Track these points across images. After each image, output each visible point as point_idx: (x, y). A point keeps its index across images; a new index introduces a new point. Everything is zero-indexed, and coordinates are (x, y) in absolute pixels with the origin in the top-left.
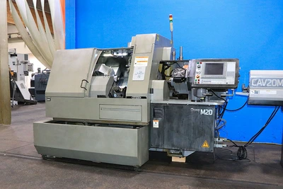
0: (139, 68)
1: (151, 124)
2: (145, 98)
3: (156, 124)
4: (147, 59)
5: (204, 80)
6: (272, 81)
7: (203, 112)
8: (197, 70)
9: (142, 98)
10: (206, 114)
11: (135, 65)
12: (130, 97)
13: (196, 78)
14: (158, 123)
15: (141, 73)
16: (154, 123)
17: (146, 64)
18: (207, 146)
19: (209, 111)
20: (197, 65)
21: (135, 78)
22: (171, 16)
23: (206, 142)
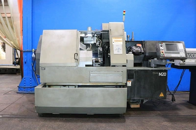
0: (117, 46)
1: (126, 84)
2: (125, 66)
3: (129, 84)
4: (121, 39)
5: (167, 54)
6: (192, 55)
7: (160, 74)
8: (161, 48)
9: (123, 66)
10: (162, 75)
11: (113, 43)
12: (115, 66)
13: (162, 53)
14: (130, 82)
15: (119, 49)
16: (128, 83)
17: (121, 43)
18: (163, 95)
19: (164, 73)
20: (160, 45)
21: (115, 52)
22: (124, 12)
23: (162, 93)
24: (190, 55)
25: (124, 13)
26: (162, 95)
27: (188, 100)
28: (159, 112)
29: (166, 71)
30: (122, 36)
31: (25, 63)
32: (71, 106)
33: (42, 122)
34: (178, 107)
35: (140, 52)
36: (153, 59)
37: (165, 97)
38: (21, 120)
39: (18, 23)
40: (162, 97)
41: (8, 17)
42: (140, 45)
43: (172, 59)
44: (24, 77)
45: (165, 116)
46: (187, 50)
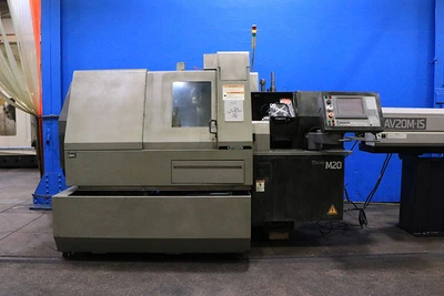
0: (232, 103)
1: (254, 186)
2: (250, 148)
3: (261, 187)
4: (242, 89)
5: (340, 121)
6: (401, 122)
7: (328, 165)
8: (328, 107)
9: (245, 148)
10: (333, 167)
11: (224, 98)
12: (226, 148)
13: (328, 119)
14: (263, 184)
15: (236, 109)
16: (257, 184)
17: (242, 97)
19: (336, 164)
20: (326, 100)
21: (228, 118)
22: (254, 28)
23: (333, 207)
24: (397, 123)
25: (254, 31)
26: (333, 211)
27: (397, 220)
28: (327, 248)
29: (341, 158)
30: (245, 81)
31: (48, 142)
32: (129, 237)
33: (65, 272)
34: (374, 236)
35: (287, 118)
36: (315, 131)
37: (339, 216)
38: (24, 267)
39: (32, 56)
40: (333, 215)
41: (11, 43)
42: (288, 102)
43: (360, 132)
44: (46, 174)
45: (336, 258)
46: (385, 110)
